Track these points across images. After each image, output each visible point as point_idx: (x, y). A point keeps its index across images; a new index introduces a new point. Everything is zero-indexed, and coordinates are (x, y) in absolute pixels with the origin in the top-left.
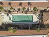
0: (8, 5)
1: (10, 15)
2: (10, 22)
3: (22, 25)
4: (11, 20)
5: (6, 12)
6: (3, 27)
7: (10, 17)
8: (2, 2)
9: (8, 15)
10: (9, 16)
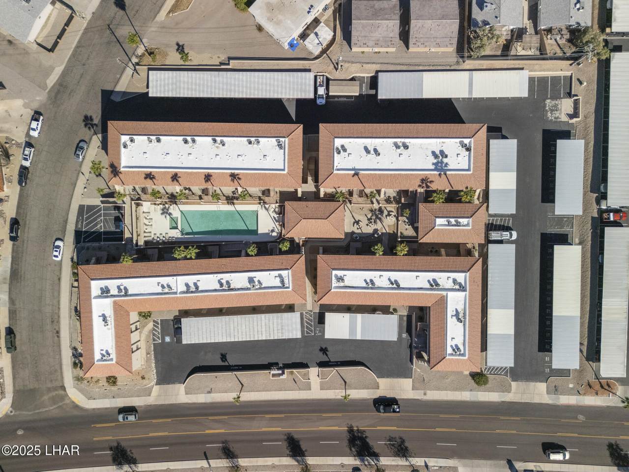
0: (170, 180)
1: (175, 210)
2: (176, 234)
3: (218, 244)
4: (176, 228)
5: (159, 201)
6: (150, 252)
7: (174, 215)
8: (151, 173)
9: (165, 212)
10: (170, 214)
